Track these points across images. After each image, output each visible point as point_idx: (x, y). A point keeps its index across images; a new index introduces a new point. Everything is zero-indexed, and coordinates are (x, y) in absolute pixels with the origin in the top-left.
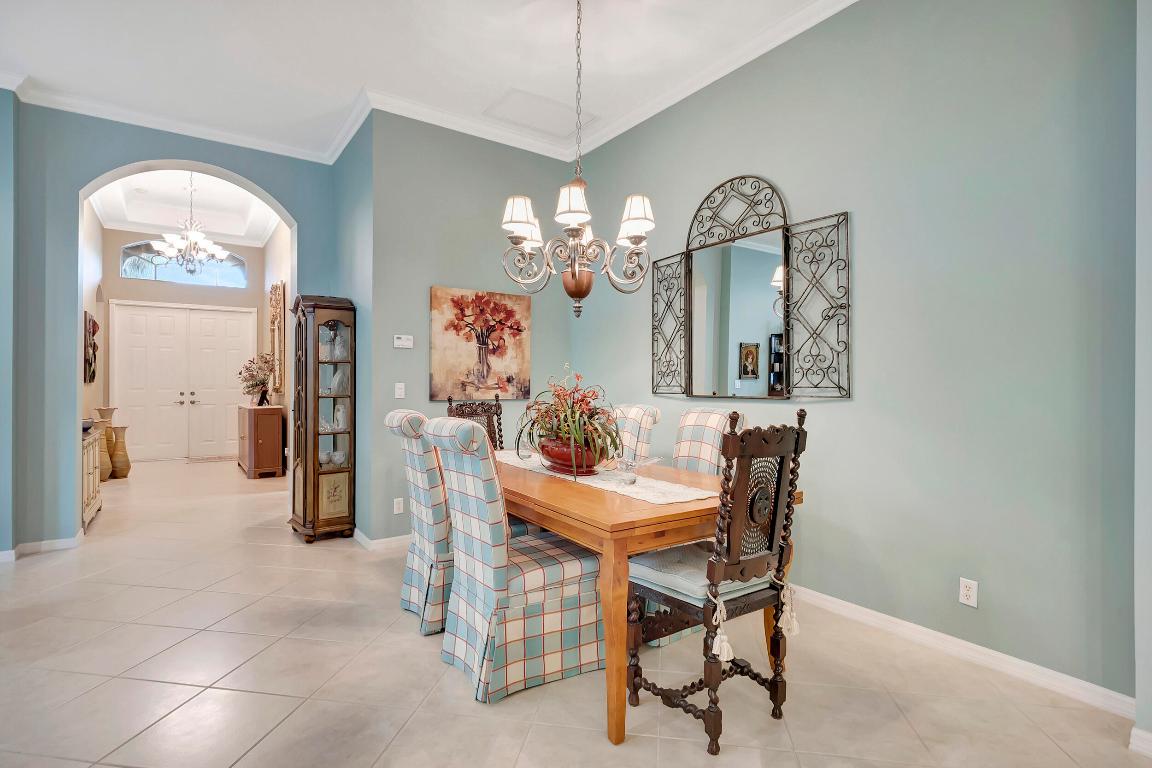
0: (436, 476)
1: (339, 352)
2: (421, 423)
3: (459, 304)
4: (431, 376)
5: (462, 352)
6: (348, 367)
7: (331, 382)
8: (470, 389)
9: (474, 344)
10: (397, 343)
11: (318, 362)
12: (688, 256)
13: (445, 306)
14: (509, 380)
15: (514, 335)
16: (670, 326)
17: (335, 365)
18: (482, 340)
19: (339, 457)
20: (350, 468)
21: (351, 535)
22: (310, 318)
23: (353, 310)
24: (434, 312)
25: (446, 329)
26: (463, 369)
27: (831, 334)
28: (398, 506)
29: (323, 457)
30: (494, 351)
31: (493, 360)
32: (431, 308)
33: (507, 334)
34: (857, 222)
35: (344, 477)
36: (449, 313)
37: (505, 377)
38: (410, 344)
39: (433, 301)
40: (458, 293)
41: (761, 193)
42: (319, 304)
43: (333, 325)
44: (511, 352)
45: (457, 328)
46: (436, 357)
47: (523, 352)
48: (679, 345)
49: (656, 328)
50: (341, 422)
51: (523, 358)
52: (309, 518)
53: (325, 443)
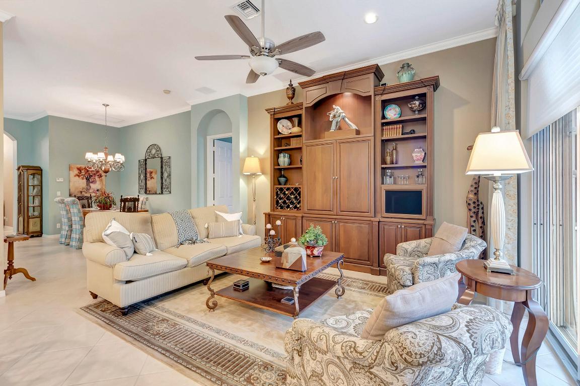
0: (68, 212)
1: (36, 183)
2: (64, 200)
3: (80, 169)
4: (70, 190)
5: (81, 183)
6: (39, 187)
7: (33, 192)
8: (83, 193)
9: (85, 181)
10: (58, 180)
11: (28, 186)
12: (146, 160)
13: (74, 170)
14: (98, 190)
15: (99, 178)
16: (142, 177)
17: (34, 186)
18: (88, 179)
19: (36, 213)
20: (41, 216)
21: (41, 236)
22: (25, 173)
23: (42, 170)
24: (71, 172)
25: (75, 176)
26: (81, 187)
27: (168, 180)
28: (58, 226)
29: (30, 214)
30: (92, 182)
31: (91, 185)
32: (70, 170)
33: (97, 178)
34: (172, 159)
35: (38, 220)
36: (76, 172)
37: (96, 190)
38: (62, 181)
39: (70, 168)
40: (79, 166)
41: (159, 149)
42: (28, 168)
43: (33, 174)
44: (98, 182)
45: (79, 176)
46: (71, 184)
47: (102, 183)
48: (144, 181)
49: (139, 177)
50: (37, 203)
51: (103, 184)
52: (26, 231)
53: (31, 209)
